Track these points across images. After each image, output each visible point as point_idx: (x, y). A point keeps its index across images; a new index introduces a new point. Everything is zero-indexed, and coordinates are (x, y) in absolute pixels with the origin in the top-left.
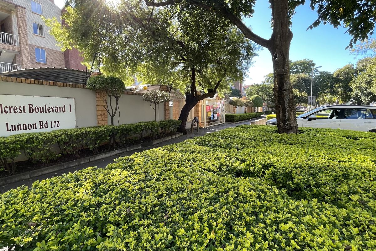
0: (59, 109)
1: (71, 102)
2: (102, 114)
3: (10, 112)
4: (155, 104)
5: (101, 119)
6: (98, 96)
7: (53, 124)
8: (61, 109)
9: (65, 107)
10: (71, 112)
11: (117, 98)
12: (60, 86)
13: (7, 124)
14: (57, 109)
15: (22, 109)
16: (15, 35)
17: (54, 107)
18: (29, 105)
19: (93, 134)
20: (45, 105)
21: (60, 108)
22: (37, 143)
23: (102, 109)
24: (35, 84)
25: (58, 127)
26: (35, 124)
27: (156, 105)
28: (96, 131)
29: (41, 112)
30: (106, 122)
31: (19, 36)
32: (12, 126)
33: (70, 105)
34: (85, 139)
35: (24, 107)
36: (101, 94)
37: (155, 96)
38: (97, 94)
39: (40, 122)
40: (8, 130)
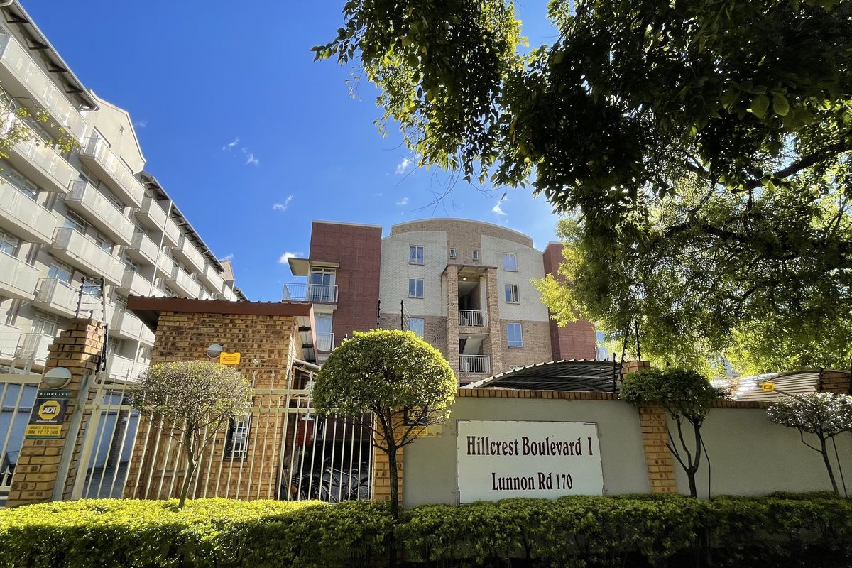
0: (569, 447)
1: (591, 430)
2: (660, 463)
3: (498, 454)
4: (821, 436)
5: (658, 476)
6: (645, 417)
7: (561, 480)
8: (574, 447)
9: (579, 443)
10: (591, 454)
11: (696, 422)
12: (569, 399)
13: (494, 474)
14: (567, 447)
15: (513, 446)
16: (484, 311)
17: (561, 444)
18: (524, 438)
19: (653, 519)
20: (547, 439)
21: (572, 445)
22: (545, 527)
23: (657, 449)
24: (530, 397)
25: (570, 488)
26: (532, 479)
27: (823, 441)
28: (661, 511)
29: (541, 454)
30: (672, 482)
31: (489, 311)
32: (500, 479)
33: (589, 439)
34: (635, 532)
35: (516, 443)
36: (651, 411)
37: (816, 410)
38: (642, 411)
39: (539, 474)
40: (494, 489)
